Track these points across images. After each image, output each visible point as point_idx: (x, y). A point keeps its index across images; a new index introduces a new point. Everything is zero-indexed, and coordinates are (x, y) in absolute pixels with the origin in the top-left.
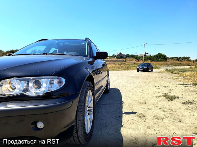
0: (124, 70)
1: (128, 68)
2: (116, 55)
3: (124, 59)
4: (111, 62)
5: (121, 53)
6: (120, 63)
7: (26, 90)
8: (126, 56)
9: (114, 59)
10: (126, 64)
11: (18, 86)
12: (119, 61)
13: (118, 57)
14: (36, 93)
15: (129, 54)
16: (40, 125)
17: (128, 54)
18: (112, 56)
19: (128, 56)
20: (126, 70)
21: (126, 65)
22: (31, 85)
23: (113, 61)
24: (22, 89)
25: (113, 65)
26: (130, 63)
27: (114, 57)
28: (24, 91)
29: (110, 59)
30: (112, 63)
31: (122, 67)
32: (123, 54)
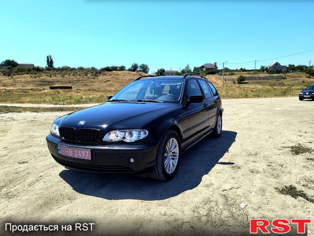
0: (276, 96)
1: (284, 94)
2: (267, 68)
3: (282, 74)
4: (256, 80)
5: (277, 64)
6: (274, 81)
7: (124, 138)
8: (288, 68)
9: (262, 75)
10: (285, 83)
11: (120, 135)
12: (273, 78)
13: (271, 72)
14: (130, 140)
15: (294, 65)
16: (132, 160)
17: (292, 64)
18: (259, 69)
19: (292, 68)
20: (280, 96)
21: (284, 85)
22: (127, 134)
23: (260, 78)
24: (122, 137)
25: (259, 87)
26: (293, 82)
27: (264, 71)
28: (123, 138)
29: (256, 75)
30: (259, 83)
31: (275, 89)
32: (282, 65)
